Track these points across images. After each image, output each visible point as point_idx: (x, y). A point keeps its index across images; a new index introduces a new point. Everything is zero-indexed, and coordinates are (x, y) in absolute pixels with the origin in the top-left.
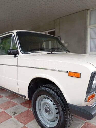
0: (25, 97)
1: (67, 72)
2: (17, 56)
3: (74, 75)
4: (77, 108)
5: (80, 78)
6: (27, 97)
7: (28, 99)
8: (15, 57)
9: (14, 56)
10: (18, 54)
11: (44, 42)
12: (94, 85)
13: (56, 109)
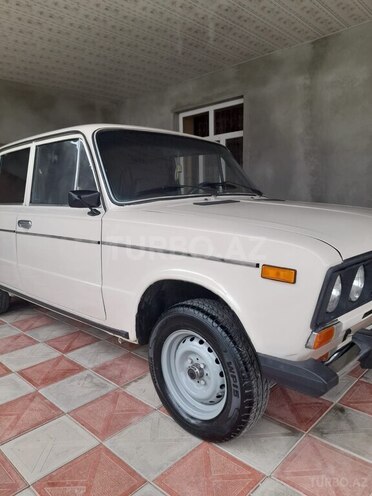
0: (126, 335)
1: (258, 266)
2: (99, 213)
3: (278, 274)
4: (285, 365)
5: (294, 282)
6: (133, 338)
7: (137, 343)
8: (94, 213)
9: (88, 210)
10: (102, 205)
11: (182, 159)
12: (333, 301)
13: (221, 375)
